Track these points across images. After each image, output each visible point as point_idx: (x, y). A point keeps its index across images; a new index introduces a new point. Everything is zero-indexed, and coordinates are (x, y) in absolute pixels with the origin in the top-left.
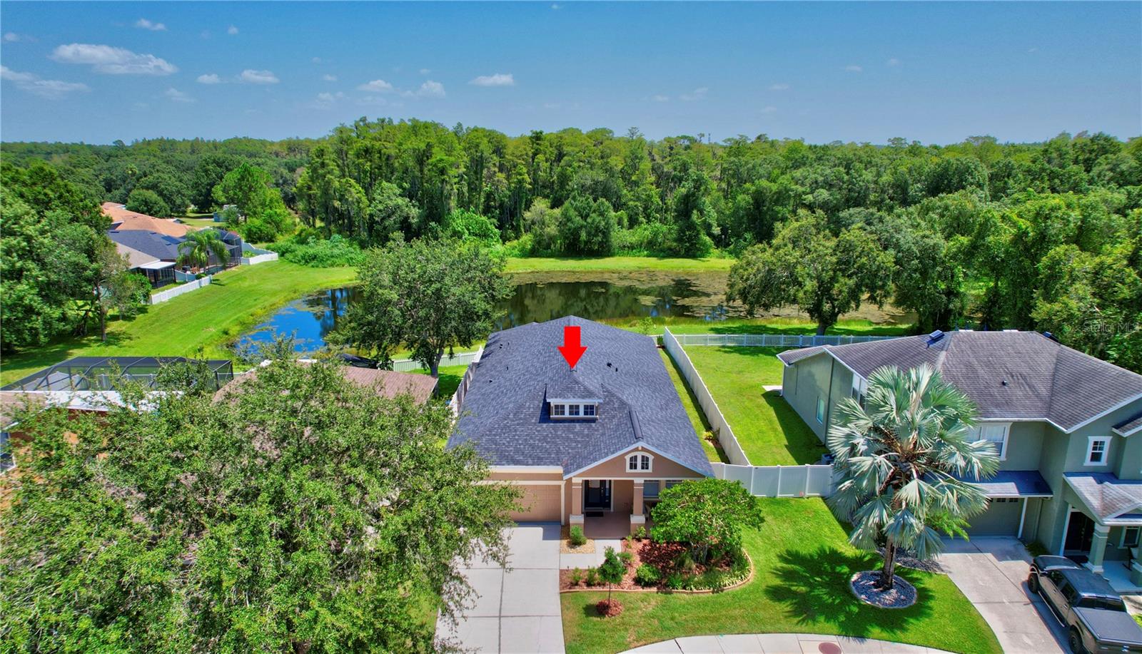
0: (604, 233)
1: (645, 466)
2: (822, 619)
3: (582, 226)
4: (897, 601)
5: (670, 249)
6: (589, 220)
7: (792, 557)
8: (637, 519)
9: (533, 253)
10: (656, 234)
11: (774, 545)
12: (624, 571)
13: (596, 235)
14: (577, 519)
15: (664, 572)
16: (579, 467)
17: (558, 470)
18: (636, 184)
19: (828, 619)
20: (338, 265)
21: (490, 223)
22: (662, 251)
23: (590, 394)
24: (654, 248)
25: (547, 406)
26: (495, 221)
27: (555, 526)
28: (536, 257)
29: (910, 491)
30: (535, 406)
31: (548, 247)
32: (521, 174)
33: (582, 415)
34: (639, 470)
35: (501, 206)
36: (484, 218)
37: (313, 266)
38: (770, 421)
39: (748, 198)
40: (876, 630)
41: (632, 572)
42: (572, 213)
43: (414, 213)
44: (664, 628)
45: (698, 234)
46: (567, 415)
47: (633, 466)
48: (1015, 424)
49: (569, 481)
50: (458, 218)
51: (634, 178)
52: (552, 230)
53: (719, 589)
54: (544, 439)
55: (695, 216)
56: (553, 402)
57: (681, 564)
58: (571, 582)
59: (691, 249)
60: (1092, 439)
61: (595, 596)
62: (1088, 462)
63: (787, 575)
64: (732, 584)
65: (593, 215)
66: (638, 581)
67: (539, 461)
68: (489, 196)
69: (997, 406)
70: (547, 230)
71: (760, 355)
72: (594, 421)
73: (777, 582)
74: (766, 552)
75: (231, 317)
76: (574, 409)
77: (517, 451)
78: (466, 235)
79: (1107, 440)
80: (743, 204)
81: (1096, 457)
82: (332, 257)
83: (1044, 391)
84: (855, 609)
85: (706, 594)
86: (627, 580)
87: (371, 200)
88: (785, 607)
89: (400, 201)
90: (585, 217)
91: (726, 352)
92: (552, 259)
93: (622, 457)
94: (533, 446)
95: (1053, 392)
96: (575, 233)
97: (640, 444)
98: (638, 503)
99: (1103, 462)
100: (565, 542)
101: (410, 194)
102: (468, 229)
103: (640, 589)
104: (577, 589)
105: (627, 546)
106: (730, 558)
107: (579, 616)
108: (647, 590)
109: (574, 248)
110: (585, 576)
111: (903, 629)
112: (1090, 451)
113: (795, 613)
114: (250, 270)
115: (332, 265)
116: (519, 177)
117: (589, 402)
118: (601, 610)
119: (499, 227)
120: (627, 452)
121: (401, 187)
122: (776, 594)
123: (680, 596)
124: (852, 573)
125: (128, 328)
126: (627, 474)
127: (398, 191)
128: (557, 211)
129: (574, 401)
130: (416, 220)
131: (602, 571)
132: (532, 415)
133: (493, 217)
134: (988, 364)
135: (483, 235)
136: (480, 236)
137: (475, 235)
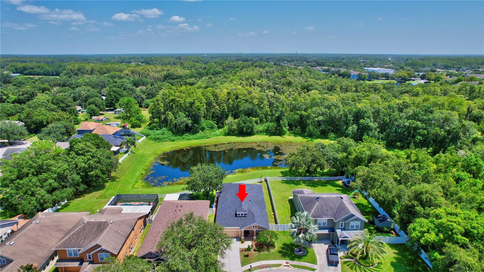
0: (251, 128)
1: (256, 227)
2: (287, 257)
3: (244, 126)
4: (302, 254)
5: (273, 132)
6: (247, 125)
7: (285, 244)
8: (255, 237)
9: (228, 134)
10: (268, 127)
11: (282, 242)
12: (252, 248)
13: (249, 129)
14: (243, 238)
15: (259, 248)
16: (243, 228)
17: (239, 228)
18: (262, 108)
19: (288, 257)
20: (166, 141)
22: (271, 133)
23: (245, 211)
24: (268, 132)
25: (236, 214)
26: (215, 122)
27: (239, 238)
28: (229, 135)
29: (301, 236)
30: (233, 213)
31: (233, 132)
32: (224, 107)
33: (244, 215)
34: (255, 228)
35: (217, 116)
36: (212, 121)
37: (158, 142)
38: (288, 209)
39: (298, 116)
40: (296, 259)
41: (253, 249)
42: (241, 122)
43: (190, 122)
44: (258, 259)
45: (282, 128)
46: (241, 215)
47: (254, 227)
48: (328, 219)
49: (241, 231)
50: (204, 123)
51: (261, 106)
52: (235, 127)
53: (269, 251)
54: (236, 221)
55: (281, 121)
56: (238, 213)
57: (263, 247)
58: (242, 251)
59: (280, 133)
60: (341, 223)
61: (246, 253)
62: (340, 227)
63: (283, 248)
64: (272, 250)
65: (248, 123)
66: (254, 250)
67: (235, 226)
69: (325, 215)
70: (233, 127)
71: (292, 184)
72: (246, 217)
73: (281, 250)
74: (280, 244)
75: (141, 167)
76: (242, 214)
77: (231, 224)
78: (207, 128)
79: (343, 223)
80: (296, 118)
81: (342, 226)
83: (335, 212)
84: (294, 255)
85: (267, 252)
86: (252, 250)
87: (176, 118)
88: (281, 254)
89: (185, 119)
90: (245, 124)
91: (282, 183)
93: (251, 226)
94: (234, 223)
95: (337, 212)
96: (242, 128)
97: (255, 224)
98: (255, 234)
99: (343, 227)
100: (240, 242)
101: (188, 116)
102: (207, 126)
103: (254, 252)
104: (243, 252)
105: (253, 243)
106: (273, 246)
107: (243, 257)
108: (256, 252)
109: (241, 133)
110: (244, 249)
111: (301, 259)
112: (340, 225)
113: (282, 256)
114: (140, 145)
115: (164, 141)
116: (223, 108)
117: (245, 213)
118: (247, 256)
119: (217, 124)
120: (252, 225)
121: (185, 114)
122: (280, 252)
123: (262, 253)
124: (295, 248)
126: (253, 229)
127: (184, 115)
128: (236, 120)
129: (242, 213)
130: (190, 124)
131: (247, 249)
132: (233, 215)
133: (215, 121)
134: (326, 205)
135: (212, 128)
136: (211, 128)
137: (209, 128)
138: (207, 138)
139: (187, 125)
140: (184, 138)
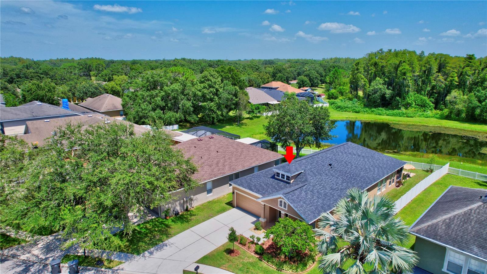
1: (285, 206)
3: (479, 106)
9: (446, 118)
14: (262, 220)
20: (348, 111)
21: (429, 101)
23: (289, 171)
28: (448, 119)
33: (285, 179)
35: (439, 92)
36: (426, 98)
37: (338, 111)
42: (474, 98)
43: (388, 93)
46: (280, 178)
47: (281, 205)
50: (412, 97)
52: (460, 106)
53: (280, 270)
54: (267, 184)
68: (433, 87)
72: (288, 183)
76: (283, 176)
78: (413, 105)
82: (347, 108)
87: (370, 85)
89: (381, 86)
90: (481, 101)
92: (456, 122)
93: (277, 199)
96: (474, 109)
101: (389, 84)
102: (415, 102)
117: (289, 174)
119: (434, 103)
121: (384, 80)
125: (249, 122)
127: (382, 82)
128: (466, 96)
129: (284, 173)
130: (388, 96)
133: (432, 98)
135: (423, 106)
136: (421, 106)
137: (418, 105)
138: (407, 117)
139: (383, 97)
140: (373, 111)
